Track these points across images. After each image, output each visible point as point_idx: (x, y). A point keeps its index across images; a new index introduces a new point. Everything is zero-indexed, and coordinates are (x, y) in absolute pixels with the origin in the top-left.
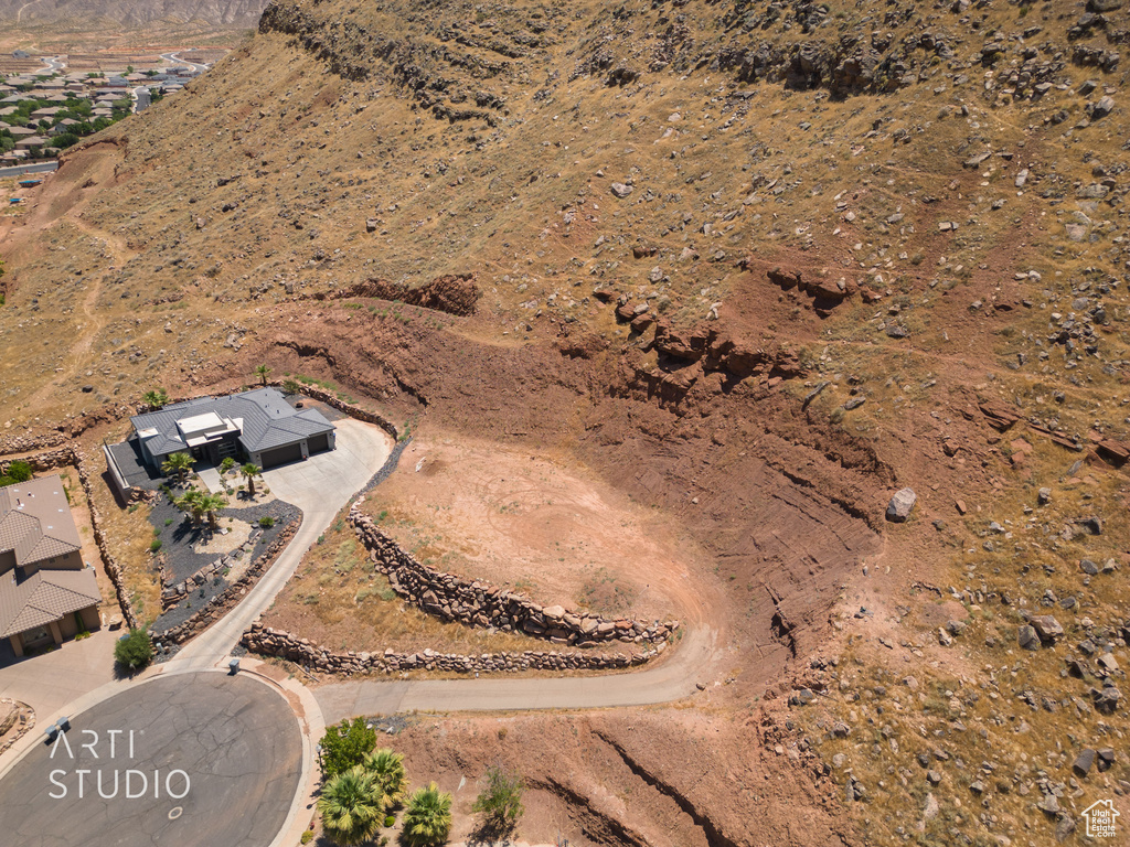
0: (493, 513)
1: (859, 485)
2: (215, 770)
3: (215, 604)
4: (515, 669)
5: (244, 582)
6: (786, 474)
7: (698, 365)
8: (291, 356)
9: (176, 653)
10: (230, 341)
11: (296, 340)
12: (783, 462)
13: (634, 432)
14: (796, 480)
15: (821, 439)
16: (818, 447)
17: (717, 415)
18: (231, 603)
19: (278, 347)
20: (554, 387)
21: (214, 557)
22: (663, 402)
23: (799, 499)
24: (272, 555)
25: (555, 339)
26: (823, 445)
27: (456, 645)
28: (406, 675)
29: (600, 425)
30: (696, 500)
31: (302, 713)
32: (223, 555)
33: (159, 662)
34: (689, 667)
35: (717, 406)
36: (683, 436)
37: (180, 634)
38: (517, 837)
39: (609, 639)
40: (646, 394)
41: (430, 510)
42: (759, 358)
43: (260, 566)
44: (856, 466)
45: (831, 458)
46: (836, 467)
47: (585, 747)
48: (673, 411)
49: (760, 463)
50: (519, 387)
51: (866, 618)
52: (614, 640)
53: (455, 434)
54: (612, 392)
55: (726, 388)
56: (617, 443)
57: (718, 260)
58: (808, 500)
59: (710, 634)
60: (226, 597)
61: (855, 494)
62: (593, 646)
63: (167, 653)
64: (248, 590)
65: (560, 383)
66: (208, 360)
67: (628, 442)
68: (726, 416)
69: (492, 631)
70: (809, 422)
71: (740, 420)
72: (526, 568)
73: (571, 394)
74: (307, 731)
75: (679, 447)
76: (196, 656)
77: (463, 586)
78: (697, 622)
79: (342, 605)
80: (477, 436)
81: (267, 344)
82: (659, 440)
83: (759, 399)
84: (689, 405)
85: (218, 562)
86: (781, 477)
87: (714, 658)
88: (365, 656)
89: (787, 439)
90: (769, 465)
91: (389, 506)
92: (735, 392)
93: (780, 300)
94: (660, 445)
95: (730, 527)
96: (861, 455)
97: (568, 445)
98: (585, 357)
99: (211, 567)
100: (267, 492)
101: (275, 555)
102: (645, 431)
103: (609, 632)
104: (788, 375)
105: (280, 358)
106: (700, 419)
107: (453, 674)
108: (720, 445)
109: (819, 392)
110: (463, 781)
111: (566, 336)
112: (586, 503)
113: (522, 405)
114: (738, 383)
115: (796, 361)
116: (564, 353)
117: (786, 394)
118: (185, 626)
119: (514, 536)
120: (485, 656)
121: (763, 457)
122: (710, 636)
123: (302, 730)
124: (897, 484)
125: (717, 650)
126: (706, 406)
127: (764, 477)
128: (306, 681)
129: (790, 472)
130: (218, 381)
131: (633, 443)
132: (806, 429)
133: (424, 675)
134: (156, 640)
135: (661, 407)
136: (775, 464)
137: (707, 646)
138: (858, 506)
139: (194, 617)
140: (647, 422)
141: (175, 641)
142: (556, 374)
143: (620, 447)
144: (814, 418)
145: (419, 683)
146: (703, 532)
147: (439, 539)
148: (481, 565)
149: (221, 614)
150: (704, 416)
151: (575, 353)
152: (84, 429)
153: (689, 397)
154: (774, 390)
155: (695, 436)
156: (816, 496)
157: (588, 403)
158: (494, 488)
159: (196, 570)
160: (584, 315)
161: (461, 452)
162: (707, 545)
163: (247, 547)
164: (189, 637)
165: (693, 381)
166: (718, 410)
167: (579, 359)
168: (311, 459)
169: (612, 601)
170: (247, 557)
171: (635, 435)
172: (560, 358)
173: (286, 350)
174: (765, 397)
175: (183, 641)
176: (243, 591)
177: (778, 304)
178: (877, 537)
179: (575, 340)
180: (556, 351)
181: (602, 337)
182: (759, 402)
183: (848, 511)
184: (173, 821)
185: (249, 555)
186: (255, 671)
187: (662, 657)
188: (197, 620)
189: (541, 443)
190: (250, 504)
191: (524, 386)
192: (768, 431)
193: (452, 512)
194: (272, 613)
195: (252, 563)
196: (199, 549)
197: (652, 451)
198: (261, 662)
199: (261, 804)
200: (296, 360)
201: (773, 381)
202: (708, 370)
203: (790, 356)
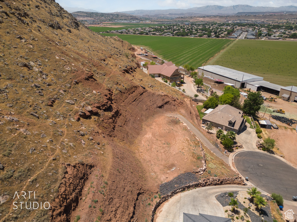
1: (138, 91)
6: (133, 102)
12: (131, 101)
14: (134, 101)
15: (129, 93)
16: (129, 94)
23: (138, 102)
26: (130, 93)
30: (138, 119)
31: (233, 163)
40: (115, 120)
41: (185, 154)
44: (135, 90)
45: (132, 93)
46: (134, 93)
49: (130, 105)
58: (139, 100)
70: (124, 93)
75: (128, 118)
82: (126, 122)
100: (226, 211)
102: (124, 124)
109: (119, 89)
119: (174, 138)
127: (133, 105)
132: (126, 94)
135: (119, 118)
136: (131, 103)
140: (122, 122)
153: (118, 109)
156: (138, 98)
178: (148, 91)
183: (142, 94)
192: (124, 101)
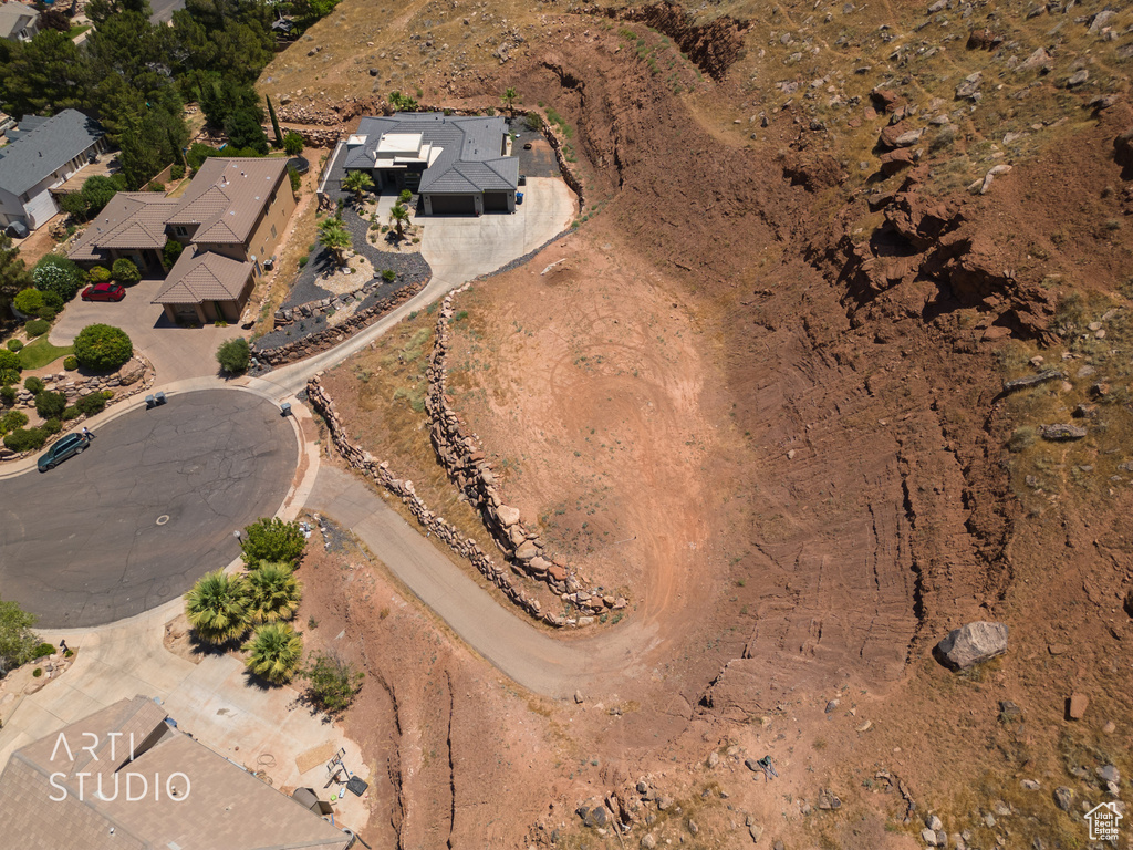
0: (567, 360)
1: (957, 568)
2: (210, 499)
3: (310, 340)
4: (456, 550)
5: (342, 329)
6: (904, 485)
7: (917, 260)
8: (553, 83)
9: (266, 372)
10: (500, 49)
11: (564, 65)
12: (914, 465)
13: (795, 322)
14: (907, 504)
15: (978, 462)
16: (966, 472)
17: (892, 348)
18: (326, 345)
19: (544, 69)
20: (753, 217)
21: (326, 294)
22: (847, 296)
24: (379, 311)
25: (783, 150)
26: (972, 473)
27: (432, 492)
28: (387, 494)
29: (770, 294)
30: (792, 453)
31: (298, 484)
32: (333, 295)
33: (251, 375)
34: (591, 664)
35: (902, 334)
36: (837, 357)
37: (274, 356)
38: (341, 719)
39: (538, 579)
40: (837, 274)
41: (512, 328)
42: (1000, 285)
43: (363, 319)
44: (980, 536)
45: (965, 500)
47: (433, 680)
48: (850, 315)
49: (892, 448)
50: (711, 202)
51: (760, 775)
52: (543, 583)
53: (620, 240)
54: (808, 253)
55: (930, 312)
56: (770, 328)
57: (1070, 86)
58: (893, 542)
59: (651, 639)
60: (322, 338)
61: (940, 581)
62: (521, 576)
63: (260, 369)
64: (345, 338)
65: (762, 214)
66: (471, 68)
67: (782, 332)
68: (904, 355)
69: (462, 496)
70: (987, 424)
71: (917, 371)
72: (533, 446)
73: (768, 235)
74: (288, 504)
75: (825, 370)
76: (276, 383)
77: (459, 436)
78: (650, 615)
79: (383, 394)
80: (640, 251)
81: (534, 62)
82: (814, 347)
83: (959, 351)
84: (870, 317)
85: (327, 301)
86: (897, 485)
87: (628, 673)
88: (368, 457)
89: (945, 433)
90: (899, 458)
91: (479, 307)
92: (936, 324)
93: (1105, 194)
94: (810, 355)
95: (794, 514)
96: (994, 524)
97: (725, 303)
98: (809, 189)
99: (319, 303)
100: (416, 241)
101: (383, 312)
102: (806, 327)
103: (541, 572)
104: (1022, 332)
105: (541, 83)
106: (870, 343)
107: (414, 520)
108: (870, 393)
109: (1034, 385)
110: (342, 634)
111: (800, 149)
112: (676, 393)
113: (704, 229)
114: (950, 311)
115: (1049, 313)
116: (787, 174)
117: (997, 362)
118: (279, 351)
119: (560, 400)
120: (440, 520)
121: (900, 442)
122: (648, 642)
123: (285, 500)
124: (1000, 609)
125: (640, 664)
126: (887, 328)
127: (881, 471)
128: (325, 453)
129: (909, 487)
130: (473, 95)
131: (786, 336)
132: (977, 432)
133: (398, 505)
134: (254, 355)
135: (842, 303)
136: (905, 461)
137: (633, 652)
138: (928, 600)
139: (288, 346)
140: (815, 315)
141: (269, 362)
142: (762, 201)
143: (771, 334)
144: (994, 424)
145: (389, 511)
146: (766, 501)
147: (487, 368)
148: (494, 420)
149: (315, 352)
150: (878, 341)
151: (798, 178)
152: (353, 116)
153: (876, 304)
154: (986, 347)
155: (851, 365)
156: (905, 544)
157: (778, 256)
158: (599, 327)
159: (306, 301)
160: (839, 124)
161: (607, 265)
162: (756, 521)
163: (360, 295)
164: (281, 363)
165: (893, 283)
166: (902, 341)
167: (800, 189)
168: (484, 218)
169: (571, 535)
170: (355, 305)
171: (793, 326)
172: (778, 180)
173: (551, 74)
174: (968, 352)
175: (275, 364)
176: (340, 338)
177: (1094, 200)
178: (902, 666)
179: (807, 160)
180: (778, 168)
181: (843, 166)
182: (956, 356)
183: (918, 597)
184: (157, 525)
185: (357, 304)
186: (300, 421)
187: (578, 632)
188: (291, 350)
189: (698, 289)
190: (392, 249)
191: (718, 204)
192: (934, 407)
193: (530, 341)
194: (332, 373)
195: (355, 314)
196: (320, 282)
197: (798, 359)
198: (310, 415)
199: (213, 549)
200: (556, 89)
201: (994, 332)
202: (924, 274)
203: (1045, 301)
